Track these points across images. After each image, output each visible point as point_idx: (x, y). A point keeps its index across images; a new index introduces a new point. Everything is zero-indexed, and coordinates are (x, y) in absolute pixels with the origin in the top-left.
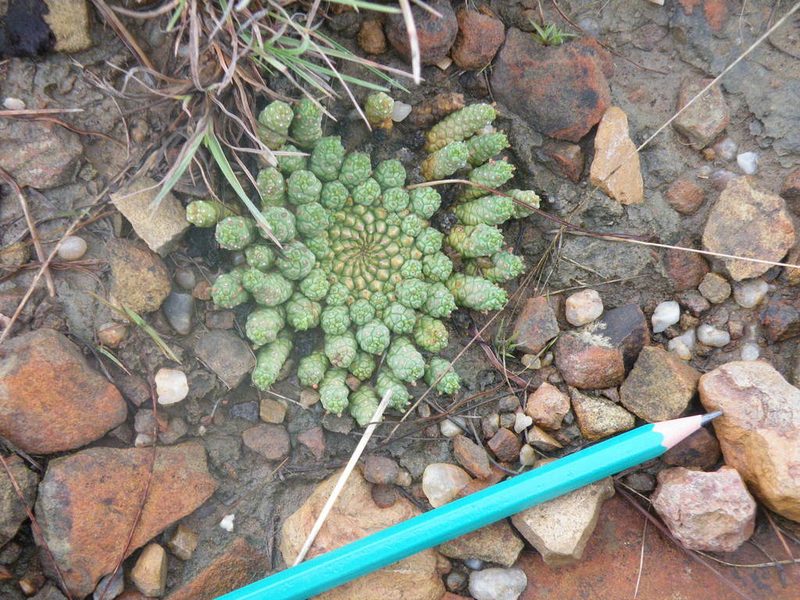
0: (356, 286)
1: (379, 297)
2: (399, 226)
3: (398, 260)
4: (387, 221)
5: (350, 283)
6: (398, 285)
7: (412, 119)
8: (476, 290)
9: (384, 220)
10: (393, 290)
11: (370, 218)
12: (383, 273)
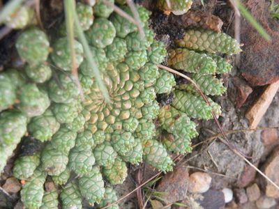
0: (91, 120)
1: (101, 135)
2: (140, 92)
3: (127, 115)
4: (136, 84)
5: (88, 118)
6: (117, 132)
7: (182, 18)
8: (158, 154)
9: (134, 83)
10: (112, 134)
11: (127, 77)
12: (113, 119)
